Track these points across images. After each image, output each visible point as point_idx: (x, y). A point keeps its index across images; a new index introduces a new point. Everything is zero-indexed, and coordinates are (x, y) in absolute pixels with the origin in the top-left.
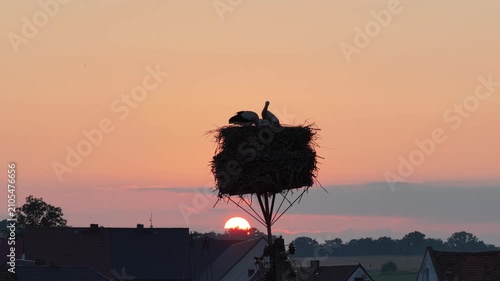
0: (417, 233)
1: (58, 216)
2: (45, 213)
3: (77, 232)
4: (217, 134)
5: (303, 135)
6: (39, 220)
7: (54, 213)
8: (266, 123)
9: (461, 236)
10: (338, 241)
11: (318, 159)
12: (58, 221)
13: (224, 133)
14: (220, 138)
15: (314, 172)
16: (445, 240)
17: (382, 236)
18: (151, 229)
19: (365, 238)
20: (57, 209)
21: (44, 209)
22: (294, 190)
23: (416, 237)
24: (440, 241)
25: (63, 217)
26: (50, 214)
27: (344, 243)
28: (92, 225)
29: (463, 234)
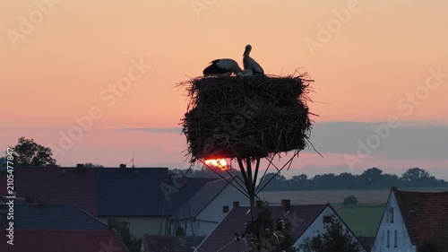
0: (375, 169)
1: (48, 156)
2: (36, 153)
3: (64, 171)
4: (189, 86)
5: (293, 87)
6: (31, 159)
7: (44, 153)
8: (250, 73)
9: (415, 171)
10: (304, 176)
11: (311, 117)
12: (48, 161)
13: (197, 85)
14: (192, 91)
15: (306, 132)
16: (400, 176)
17: (344, 172)
18: (133, 169)
19: (328, 173)
20: (47, 149)
21: (35, 149)
22: (283, 154)
23: (374, 173)
24: (395, 177)
25: (52, 157)
26: (40, 153)
27: (309, 178)
28: (78, 165)
29: (417, 170)
